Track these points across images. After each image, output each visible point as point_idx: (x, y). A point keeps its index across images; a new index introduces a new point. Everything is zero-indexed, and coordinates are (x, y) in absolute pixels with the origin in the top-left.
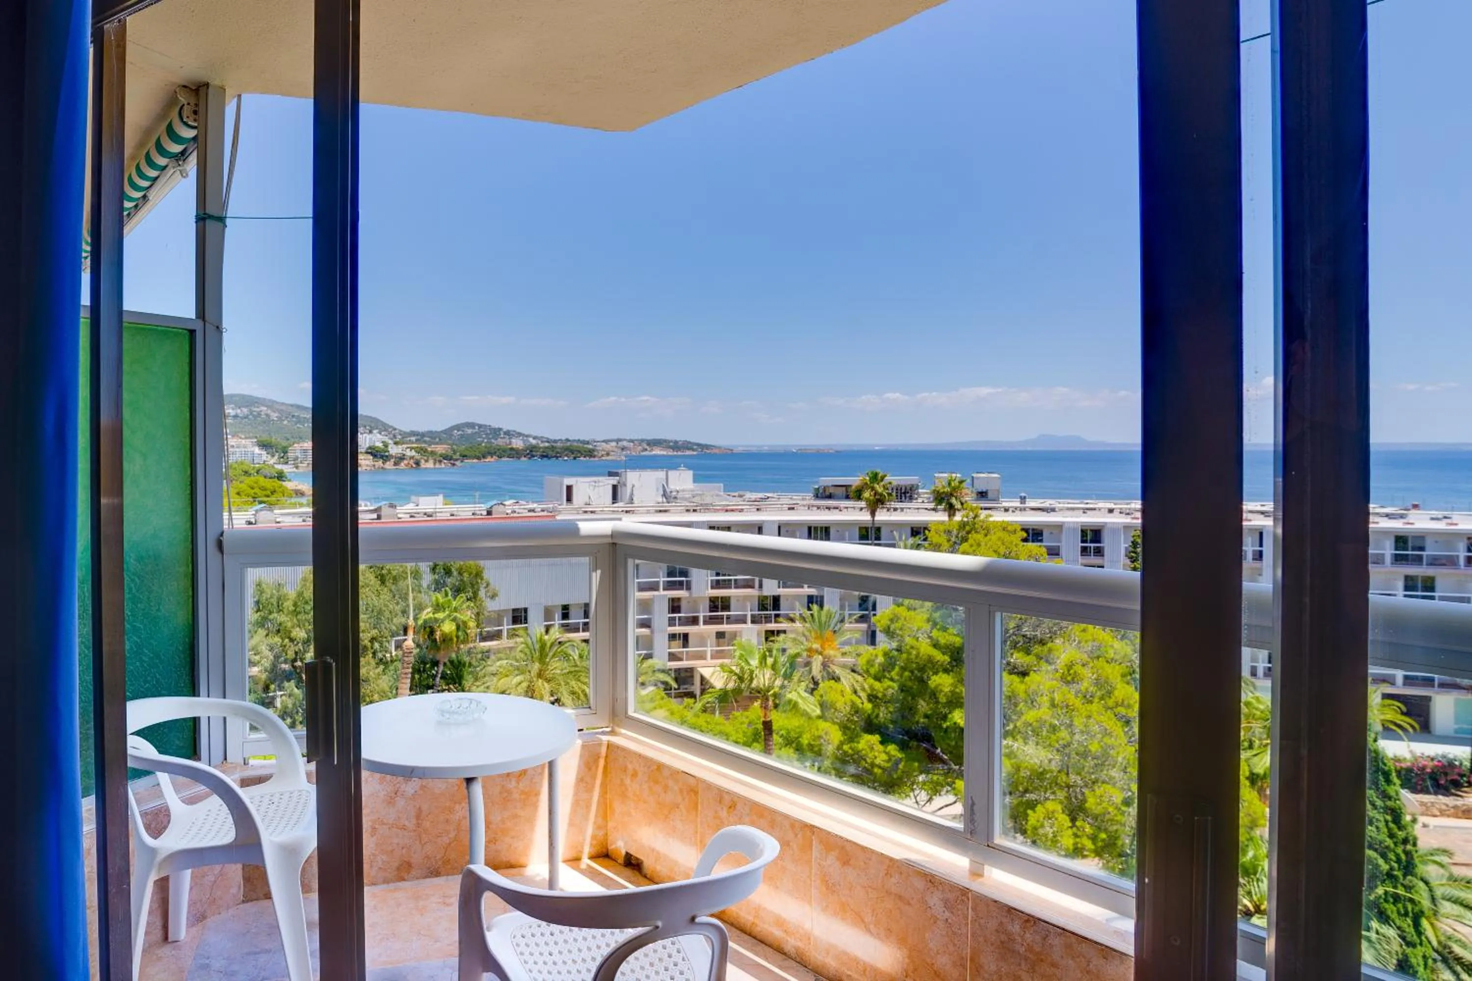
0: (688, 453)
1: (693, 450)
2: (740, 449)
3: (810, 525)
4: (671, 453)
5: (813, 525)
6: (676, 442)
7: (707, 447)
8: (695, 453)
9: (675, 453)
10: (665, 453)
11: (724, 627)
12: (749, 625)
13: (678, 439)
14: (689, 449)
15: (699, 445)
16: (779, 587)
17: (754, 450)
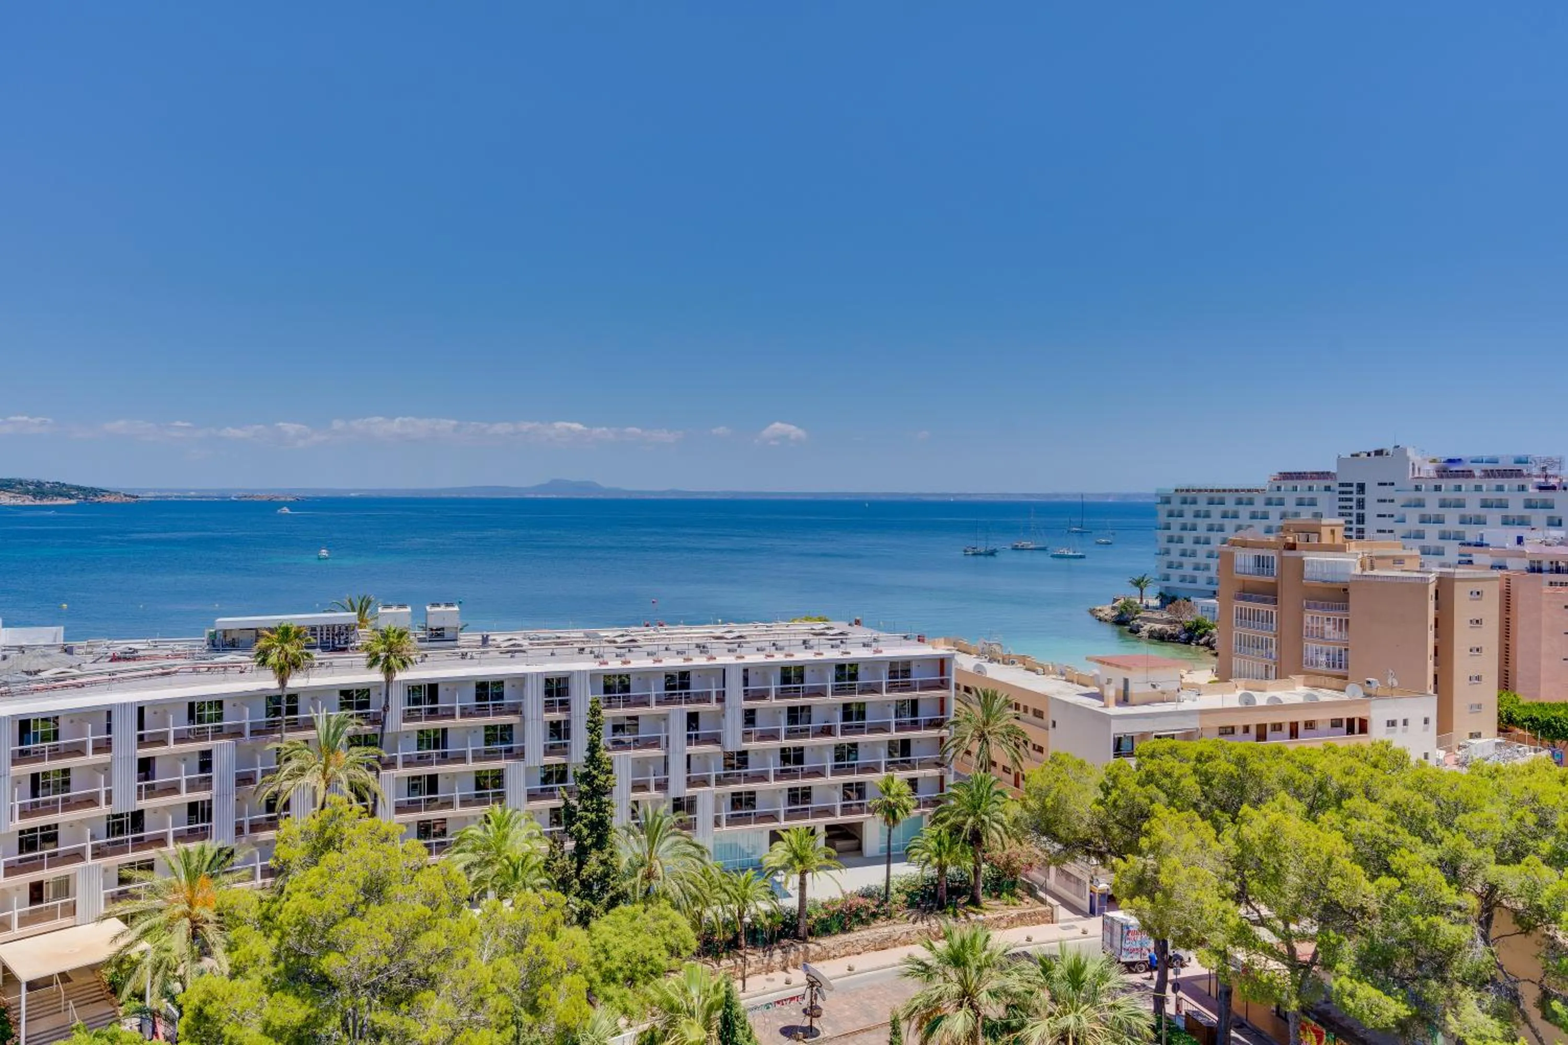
0: (61, 501)
1: (71, 497)
2: (149, 495)
3: (192, 700)
4: (28, 501)
5: (196, 700)
6: (39, 485)
7: (95, 492)
8: (73, 502)
9: (38, 502)
10: (19, 502)
11: (47, 874)
12: (90, 862)
13: (44, 479)
14: (60, 495)
15: (79, 488)
16: (140, 798)
17: (173, 496)
